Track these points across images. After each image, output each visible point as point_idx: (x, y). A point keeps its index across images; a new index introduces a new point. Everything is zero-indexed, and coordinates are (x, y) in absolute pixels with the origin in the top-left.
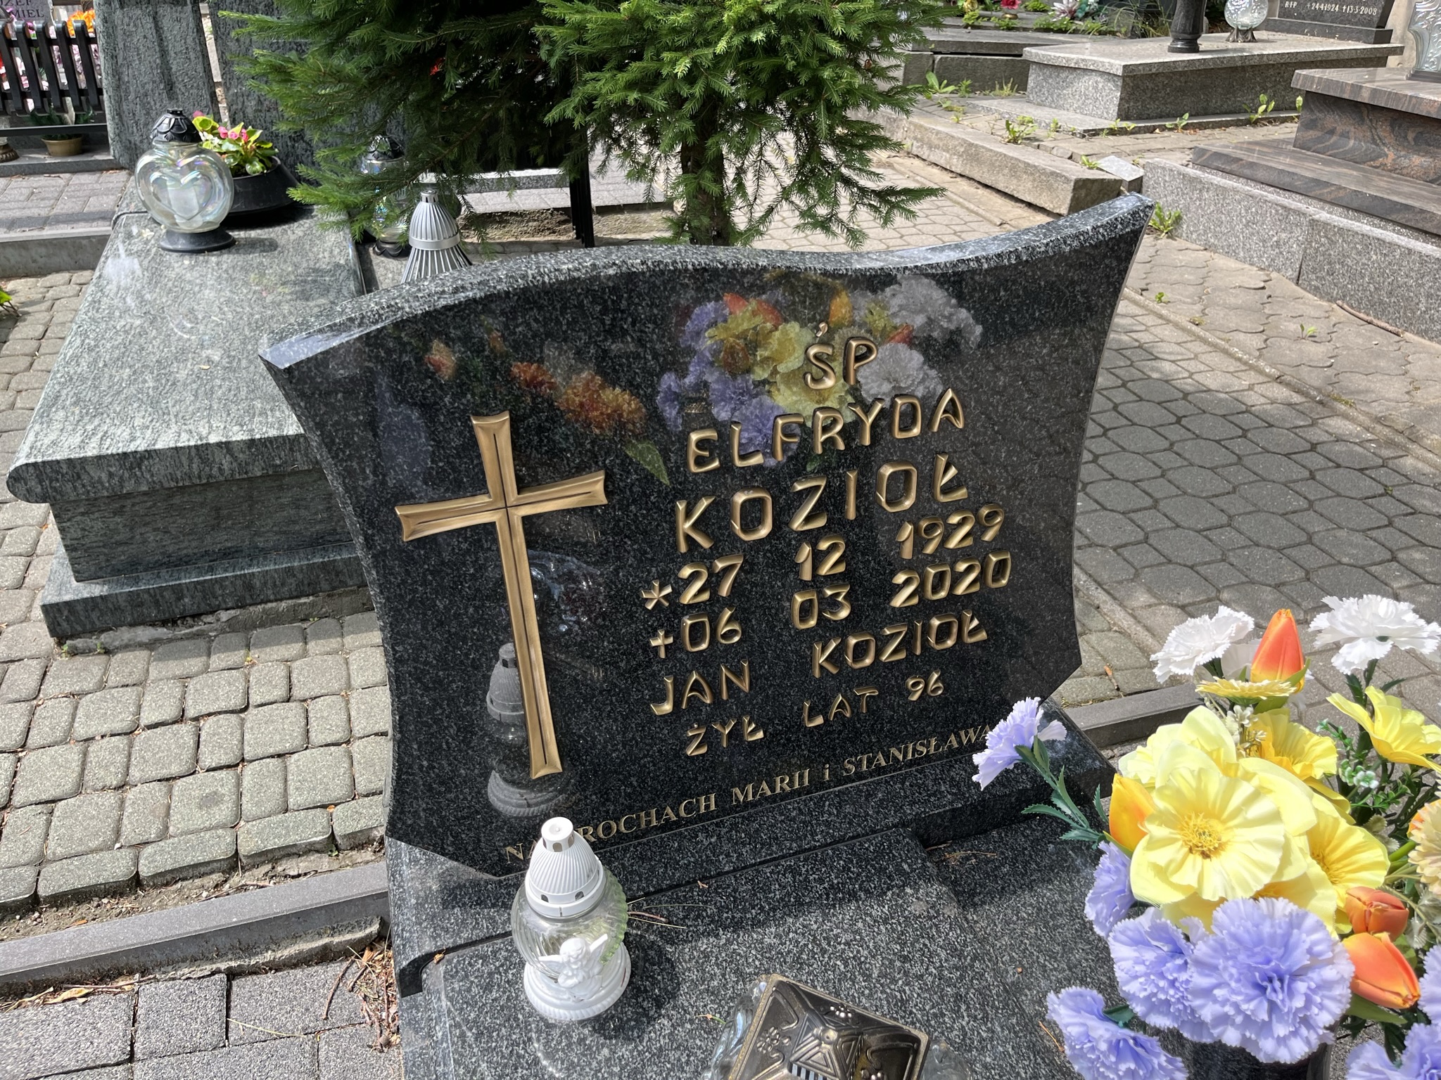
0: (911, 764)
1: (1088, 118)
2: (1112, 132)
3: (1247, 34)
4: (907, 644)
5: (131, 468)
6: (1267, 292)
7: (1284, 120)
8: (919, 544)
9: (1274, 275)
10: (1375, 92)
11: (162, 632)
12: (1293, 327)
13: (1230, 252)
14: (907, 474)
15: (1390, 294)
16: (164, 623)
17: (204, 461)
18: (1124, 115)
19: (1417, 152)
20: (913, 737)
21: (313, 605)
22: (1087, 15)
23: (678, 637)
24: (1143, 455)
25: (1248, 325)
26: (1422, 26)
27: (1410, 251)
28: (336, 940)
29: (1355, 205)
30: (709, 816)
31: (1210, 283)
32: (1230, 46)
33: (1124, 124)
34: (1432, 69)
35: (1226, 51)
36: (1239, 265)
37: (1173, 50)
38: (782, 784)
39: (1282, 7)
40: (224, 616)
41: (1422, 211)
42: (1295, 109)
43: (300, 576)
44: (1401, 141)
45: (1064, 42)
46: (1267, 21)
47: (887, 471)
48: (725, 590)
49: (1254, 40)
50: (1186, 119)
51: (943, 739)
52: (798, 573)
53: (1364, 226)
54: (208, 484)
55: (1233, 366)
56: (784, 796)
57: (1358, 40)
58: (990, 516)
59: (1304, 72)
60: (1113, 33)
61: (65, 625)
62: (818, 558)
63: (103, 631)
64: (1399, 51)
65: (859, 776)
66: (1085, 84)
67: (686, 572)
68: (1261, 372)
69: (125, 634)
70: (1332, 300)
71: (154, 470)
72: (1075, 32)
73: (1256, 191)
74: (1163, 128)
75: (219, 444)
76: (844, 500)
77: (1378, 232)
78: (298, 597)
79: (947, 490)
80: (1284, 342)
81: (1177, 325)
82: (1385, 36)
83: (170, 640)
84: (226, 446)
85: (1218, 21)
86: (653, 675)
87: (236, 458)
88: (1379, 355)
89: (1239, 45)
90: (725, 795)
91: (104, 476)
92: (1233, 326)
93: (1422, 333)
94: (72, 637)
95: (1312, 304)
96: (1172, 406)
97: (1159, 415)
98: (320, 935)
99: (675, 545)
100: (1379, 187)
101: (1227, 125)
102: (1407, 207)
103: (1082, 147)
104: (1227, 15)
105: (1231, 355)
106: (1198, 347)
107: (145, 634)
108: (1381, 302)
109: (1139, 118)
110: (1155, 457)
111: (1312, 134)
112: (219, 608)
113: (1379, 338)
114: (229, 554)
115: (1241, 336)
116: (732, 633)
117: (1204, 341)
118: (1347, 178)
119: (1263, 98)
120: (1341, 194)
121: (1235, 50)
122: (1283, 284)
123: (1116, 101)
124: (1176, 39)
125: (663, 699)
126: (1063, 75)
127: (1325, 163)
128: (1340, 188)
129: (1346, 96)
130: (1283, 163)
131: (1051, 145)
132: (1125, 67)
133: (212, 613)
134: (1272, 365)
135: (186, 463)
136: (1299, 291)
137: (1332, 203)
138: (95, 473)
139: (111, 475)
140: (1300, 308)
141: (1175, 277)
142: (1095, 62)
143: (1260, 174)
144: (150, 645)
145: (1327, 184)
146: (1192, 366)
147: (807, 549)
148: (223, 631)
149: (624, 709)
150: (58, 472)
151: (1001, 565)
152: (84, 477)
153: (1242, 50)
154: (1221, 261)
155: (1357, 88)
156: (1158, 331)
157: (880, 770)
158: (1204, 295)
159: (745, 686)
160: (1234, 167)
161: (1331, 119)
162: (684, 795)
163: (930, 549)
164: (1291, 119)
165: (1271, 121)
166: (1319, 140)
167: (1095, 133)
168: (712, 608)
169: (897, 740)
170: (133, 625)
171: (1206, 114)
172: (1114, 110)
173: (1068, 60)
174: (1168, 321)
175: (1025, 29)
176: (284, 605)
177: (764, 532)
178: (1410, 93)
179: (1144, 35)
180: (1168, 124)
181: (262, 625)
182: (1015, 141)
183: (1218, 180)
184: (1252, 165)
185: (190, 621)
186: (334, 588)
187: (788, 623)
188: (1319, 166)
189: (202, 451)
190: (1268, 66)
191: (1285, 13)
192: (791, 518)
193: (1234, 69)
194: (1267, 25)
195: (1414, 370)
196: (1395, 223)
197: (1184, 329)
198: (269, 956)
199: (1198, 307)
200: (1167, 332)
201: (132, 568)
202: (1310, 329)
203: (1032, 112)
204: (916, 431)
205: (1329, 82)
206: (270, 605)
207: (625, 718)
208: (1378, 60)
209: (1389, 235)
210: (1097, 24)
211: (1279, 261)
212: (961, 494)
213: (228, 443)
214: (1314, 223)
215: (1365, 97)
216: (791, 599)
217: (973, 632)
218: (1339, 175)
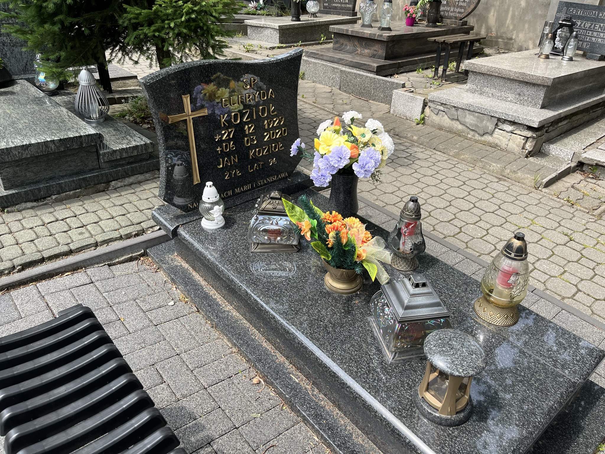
0: (272, 182)
1: (270, 44)
2: (279, 48)
3: (314, 15)
4: (268, 151)
5: (25, 150)
6: (332, 93)
7: (329, 43)
8: (269, 125)
9: (333, 88)
10: (352, 31)
11: (35, 204)
12: (341, 101)
13: (321, 83)
14: (265, 108)
15: (364, 90)
16: (35, 201)
17: (47, 146)
18: (281, 42)
19: (366, 48)
20: (271, 175)
21: (80, 192)
22: (261, 9)
23: (222, 148)
24: (307, 137)
25: (328, 102)
26: (362, 10)
27: (367, 77)
28: (134, 255)
29: (351, 65)
30: (230, 196)
31: (316, 91)
32: (310, 19)
33: (282, 45)
34: (367, 24)
35: (308, 20)
36: (323, 86)
37: (293, 20)
38: (245, 188)
39: (324, 5)
40: (54, 197)
41: (369, 65)
42: (332, 39)
43: (76, 183)
44: (361, 45)
45: (256, 18)
46: (319, 10)
47: (261, 108)
48: (231, 137)
49: (316, 17)
50: (300, 44)
51: (277, 176)
52: (245, 133)
53: (354, 71)
54: (48, 154)
55: (326, 113)
56: (246, 191)
57: (347, 16)
58: (282, 118)
59: (332, 26)
60: (271, 15)
61: (5, 203)
62: (249, 128)
63: (16, 205)
64: (359, 19)
65: (261, 186)
66: (267, 32)
67: (223, 132)
68: (334, 114)
69: (23, 205)
70: (350, 94)
71: (32, 150)
72: (258, 14)
73: (325, 63)
74: (294, 46)
75: (51, 141)
76: (253, 115)
77: (358, 72)
78: (76, 190)
79: (273, 112)
80: (339, 106)
81: (309, 104)
82: (355, 14)
83: (37, 206)
84: (53, 141)
85: (304, 10)
86: (218, 158)
87: (56, 145)
88: (363, 107)
89: (312, 18)
90: (233, 191)
91: (17, 153)
92: (324, 103)
93: (374, 100)
94: (7, 207)
95: (345, 95)
96: (312, 124)
97: (309, 127)
98: (129, 254)
99: (221, 125)
100: (358, 60)
101: (313, 44)
102: (365, 64)
103: (271, 53)
104: (307, 9)
105: (325, 110)
106: (316, 109)
107: (29, 205)
108: (362, 93)
109: (286, 43)
110: (310, 137)
111: (338, 45)
112: (52, 195)
113: (363, 103)
114: (51, 179)
115: (327, 105)
116: (233, 147)
117: (317, 107)
118: (348, 57)
119: (322, 35)
120: (347, 62)
121: (311, 20)
122: (336, 90)
123: (278, 38)
124: (293, 17)
125: (220, 165)
126: (259, 29)
127: (342, 54)
128: (347, 60)
129: (345, 33)
130: (331, 54)
131: (260, 52)
132: (279, 26)
133: (50, 196)
134: (337, 112)
135: (41, 147)
136: (341, 92)
137: (345, 65)
138: (15, 152)
139: (19, 153)
140: (341, 96)
141: (306, 91)
142: (269, 25)
143: (325, 58)
144: (32, 208)
145: (343, 60)
146: (315, 114)
147: (247, 126)
148: (53, 202)
149: (212, 167)
150: (3, 153)
151: (285, 130)
152: (11, 154)
153: (313, 20)
154: (318, 85)
155: (347, 30)
156: (304, 105)
157: (265, 184)
158: (315, 94)
159: (237, 161)
160: (317, 56)
161: (342, 40)
162: (225, 191)
163: (271, 126)
164: (331, 42)
165: (326, 43)
166: (339, 47)
167: (273, 48)
168: (228, 140)
169: (268, 176)
170: (26, 202)
171: (306, 41)
172: (278, 40)
173: (260, 24)
174: (307, 103)
175: (241, 14)
176: (71, 192)
177: (238, 121)
178: (361, 31)
179: (281, 16)
180: (295, 45)
181: (65, 200)
182: (248, 51)
183: (313, 60)
184: (322, 55)
185: (43, 200)
186: (86, 186)
187: (244, 145)
188: (340, 55)
189: (46, 143)
190: (322, 25)
191: (325, 7)
192: (243, 119)
193: (312, 26)
194: (320, 11)
195: (373, 110)
196: (363, 69)
197: (311, 105)
198: (117, 260)
199: (314, 98)
200: (306, 106)
201: (22, 185)
202: (345, 102)
203: (251, 42)
204: (266, 98)
205: (340, 29)
206: (67, 193)
207: (212, 169)
208: (354, 22)
209: (361, 73)
210: (265, 12)
211: (334, 84)
212: (275, 113)
213: (53, 140)
214: (341, 71)
215: (350, 33)
216: (244, 139)
217: (281, 147)
218: (346, 57)
